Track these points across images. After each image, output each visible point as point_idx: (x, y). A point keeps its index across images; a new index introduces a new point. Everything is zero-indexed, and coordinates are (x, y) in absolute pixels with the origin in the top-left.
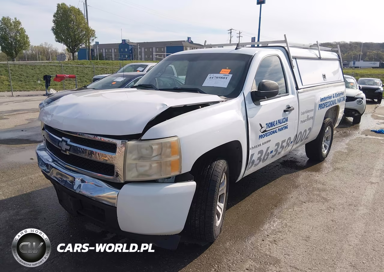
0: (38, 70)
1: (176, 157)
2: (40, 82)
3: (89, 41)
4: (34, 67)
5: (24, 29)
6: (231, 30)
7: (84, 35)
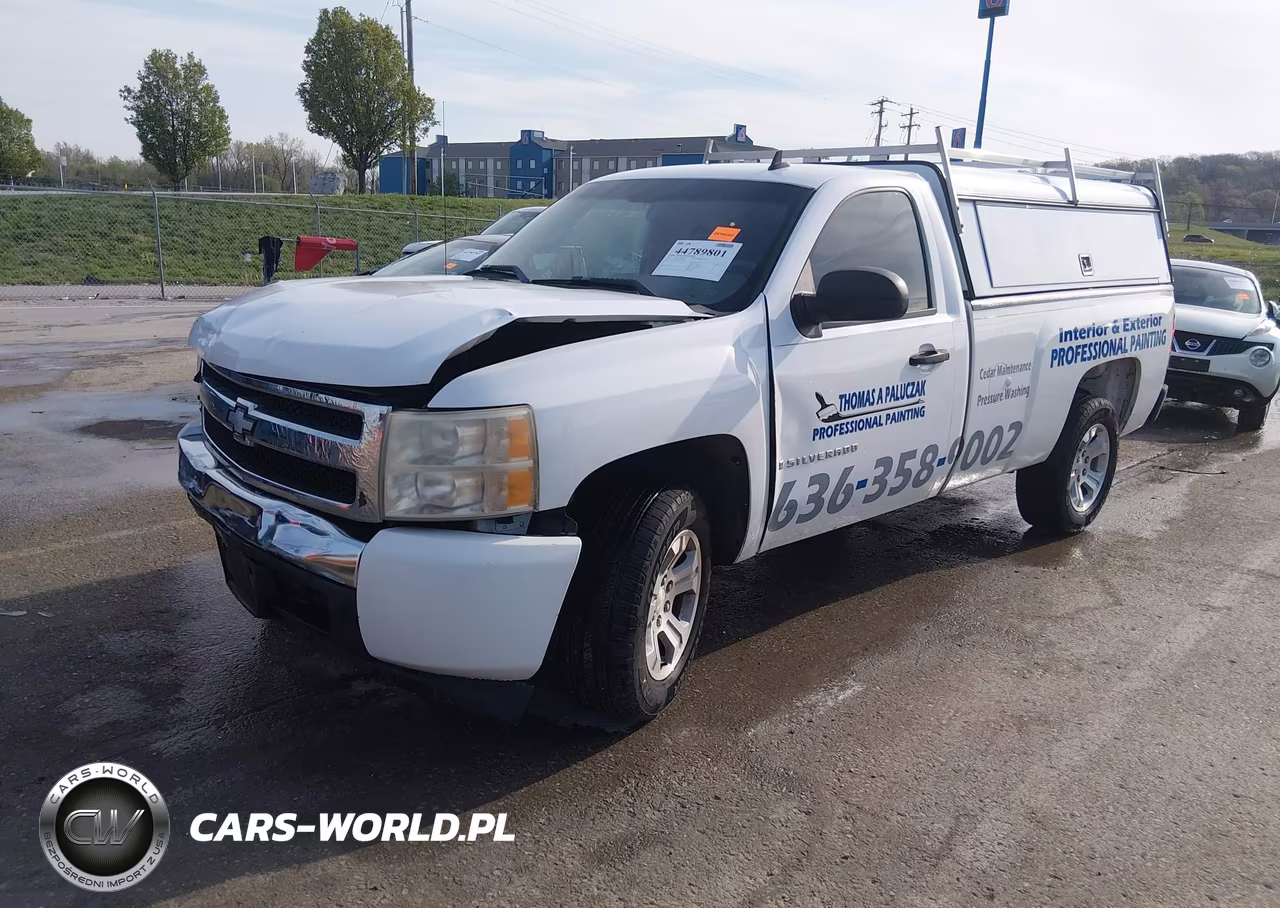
0: (245, 219)
1: (522, 463)
2: (250, 260)
3: (412, 134)
4: (235, 211)
5: (216, 88)
6: (881, 102)
7: (400, 112)
